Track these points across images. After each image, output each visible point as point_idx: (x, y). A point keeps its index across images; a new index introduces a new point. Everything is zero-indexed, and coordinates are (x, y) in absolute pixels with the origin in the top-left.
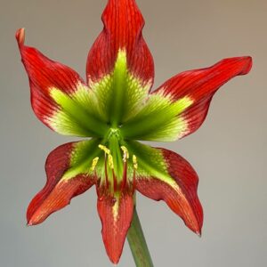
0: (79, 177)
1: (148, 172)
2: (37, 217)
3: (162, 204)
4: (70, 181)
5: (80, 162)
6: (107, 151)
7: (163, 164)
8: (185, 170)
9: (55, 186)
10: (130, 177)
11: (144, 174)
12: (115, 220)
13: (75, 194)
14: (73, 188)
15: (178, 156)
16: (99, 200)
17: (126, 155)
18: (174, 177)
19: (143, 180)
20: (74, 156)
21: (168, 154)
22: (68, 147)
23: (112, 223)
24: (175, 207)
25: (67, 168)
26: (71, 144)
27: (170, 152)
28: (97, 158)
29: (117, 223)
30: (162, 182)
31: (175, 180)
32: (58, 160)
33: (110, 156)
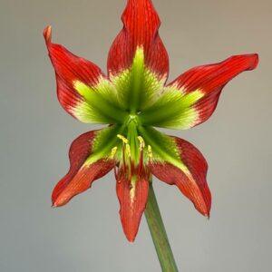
0: (99, 162)
1: (162, 157)
2: (61, 200)
3: (175, 187)
4: (91, 166)
5: (101, 148)
6: (125, 141)
7: (176, 150)
8: (196, 157)
9: (77, 171)
10: (146, 161)
11: (159, 159)
12: (132, 201)
13: (96, 178)
14: (94, 173)
15: (189, 144)
16: (117, 182)
17: (142, 144)
18: (186, 164)
19: (158, 165)
20: (96, 142)
21: (181, 142)
22: (90, 135)
23: (129, 204)
24: (186, 191)
25: (89, 154)
26: (92, 132)
27: (183, 141)
28: (116, 148)
29: (133, 204)
30: (175, 168)
31: (187, 166)
32: (81, 147)
33: (127, 145)
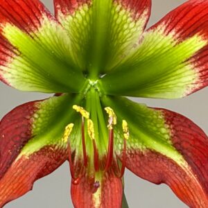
0: (44, 150)
1: (143, 142)
4: (32, 156)
5: (46, 129)
6: (85, 114)
7: (165, 131)
8: (196, 139)
10: (118, 149)
11: (138, 146)
13: (40, 176)
14: (37, 166)
15: (186, 120)
16: (73, 183)
17: (113, 120)
18: (180, 151)
19: (137, 154)
20: (38, 120)
21: (172, 118)
22: (29, 108)
25: (27, 138)
26: (32, 103)
27: (175, 114)
28: (71, 125)
30: (164, 158)
31: (182, 154)
32: (15, 127)
33: (89, 121)
